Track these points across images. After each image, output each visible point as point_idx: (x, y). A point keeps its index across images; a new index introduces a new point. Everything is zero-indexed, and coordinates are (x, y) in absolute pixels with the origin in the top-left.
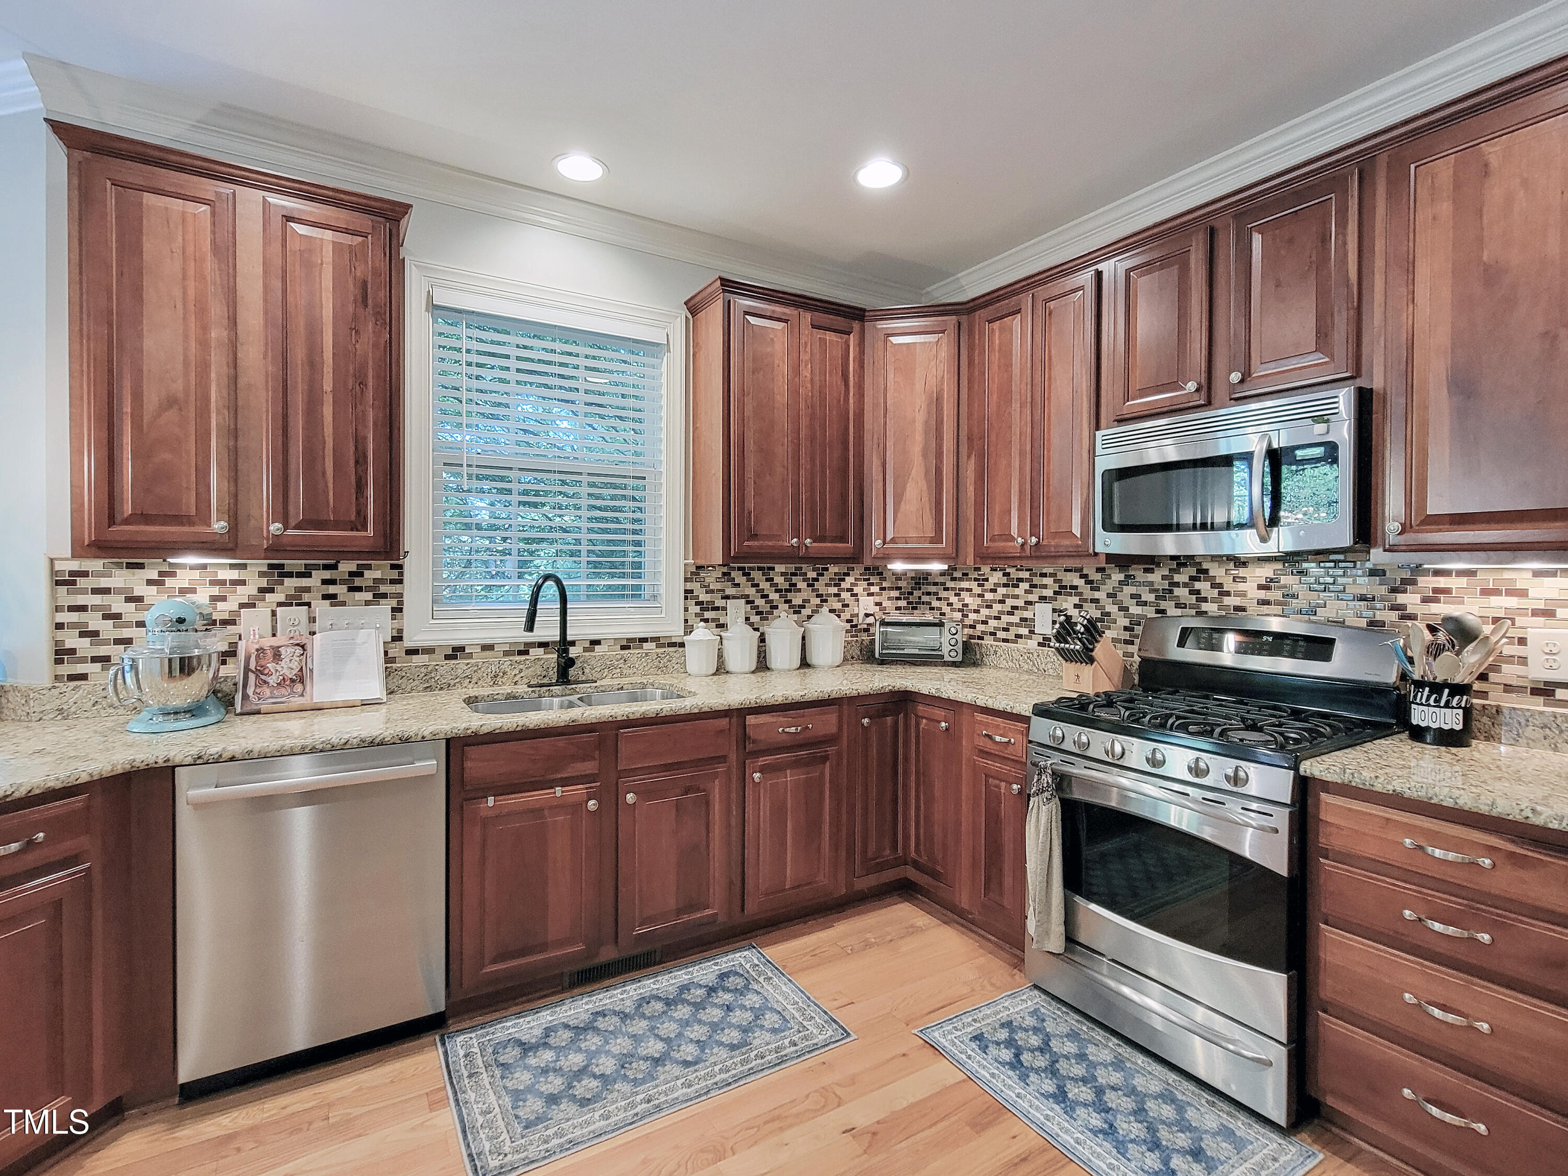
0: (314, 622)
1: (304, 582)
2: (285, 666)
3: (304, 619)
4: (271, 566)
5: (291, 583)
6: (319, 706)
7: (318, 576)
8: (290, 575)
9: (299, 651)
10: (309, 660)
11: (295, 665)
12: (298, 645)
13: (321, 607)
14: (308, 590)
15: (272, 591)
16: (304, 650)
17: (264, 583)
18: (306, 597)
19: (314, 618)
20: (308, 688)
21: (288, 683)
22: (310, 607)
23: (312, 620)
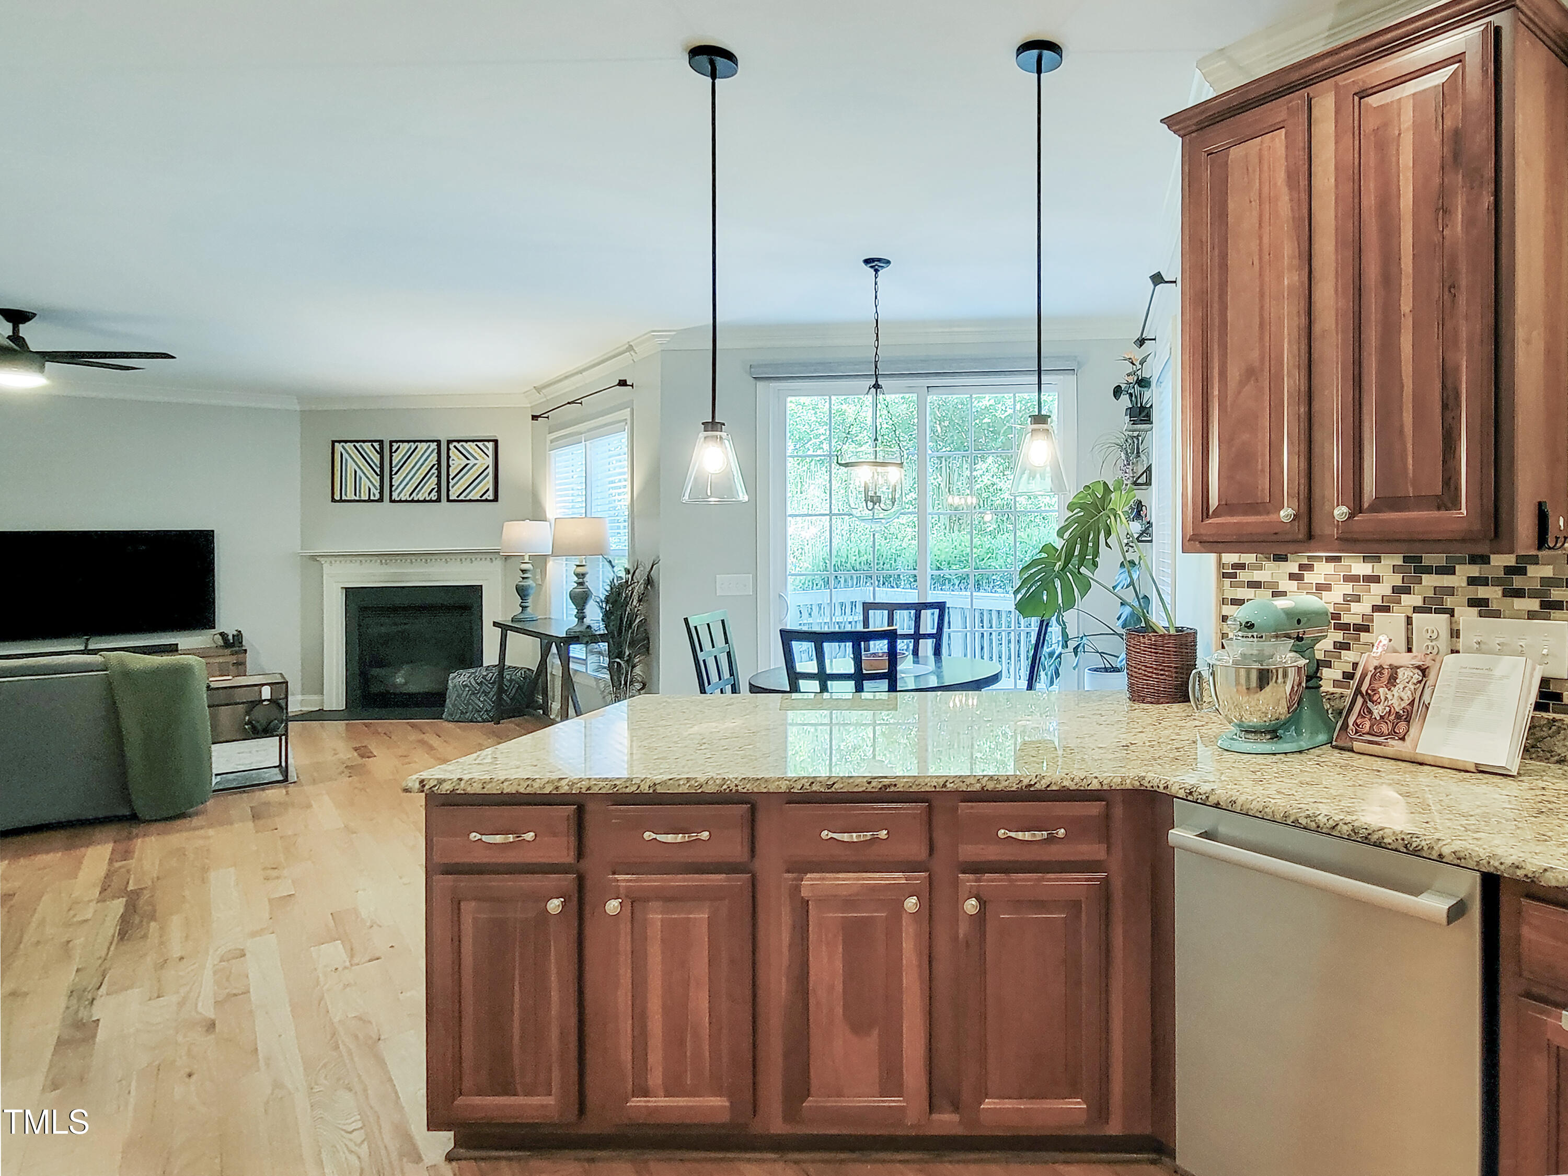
0: (1458, 637)
1: (1446, 581)
2: (1396, 695)
3: (1445, 633)
4: (1405, 559)
5: (1430, 581)
6: (1420, 760)
7: (1465, 571)
8: (1428, 570)
9: (1417, 676)
10: (1427, 691)
11: (1407, 696)
12: (1418, 667)
13: (1467, 616)
14: (1451, 591)
15: (1407, 591)
16: (1424, 676)
17: (1397, 580)
18: (1449, 602)
19: (1458, 631)
20: (1413, 731)
21: (1392, 718)
22: (1452, 616)
23: (1455, 634)
